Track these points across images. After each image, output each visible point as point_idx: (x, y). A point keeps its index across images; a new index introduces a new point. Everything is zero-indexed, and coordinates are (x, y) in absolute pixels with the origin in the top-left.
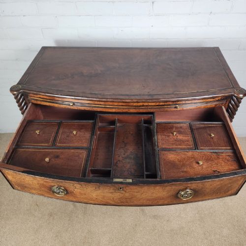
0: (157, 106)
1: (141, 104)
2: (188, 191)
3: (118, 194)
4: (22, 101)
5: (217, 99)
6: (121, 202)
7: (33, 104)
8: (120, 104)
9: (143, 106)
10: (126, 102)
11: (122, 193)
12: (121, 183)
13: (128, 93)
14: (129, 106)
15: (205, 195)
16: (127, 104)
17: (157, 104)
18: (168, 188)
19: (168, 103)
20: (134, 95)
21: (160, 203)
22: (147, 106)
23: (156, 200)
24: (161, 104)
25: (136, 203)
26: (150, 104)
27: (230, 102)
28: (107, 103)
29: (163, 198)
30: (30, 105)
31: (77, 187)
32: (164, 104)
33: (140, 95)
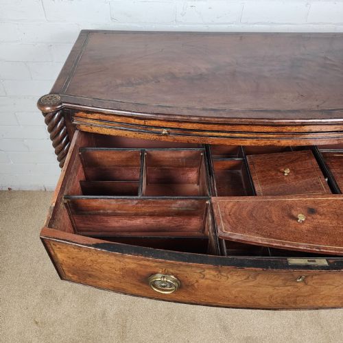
4: (61, 128)
7: (81, 132)
10: (277, 126)
30: (76, 135)
31: (207, 276)
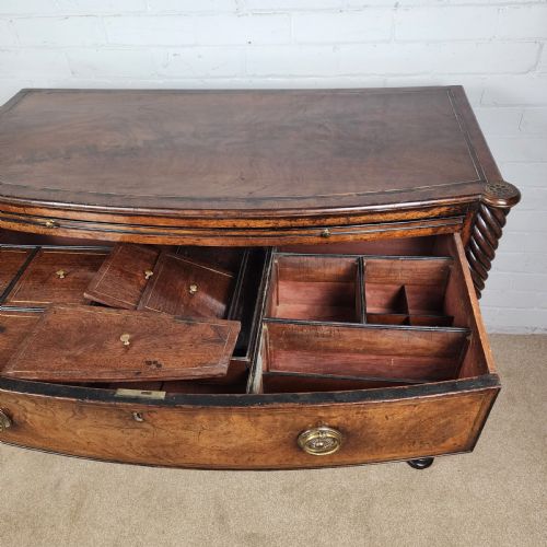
0: (273, 229)
1: (229, 223)
2: (322, 432)
3: (137, 431)
5: (436, 212)
6: (154, 456)
8: (174, 222)
9: (235, 228)
10: (187, 218)
11: (147, 431)
12: (136, 400)
13: (194, 194)
14: (196, 228)
15: (378, 447)
16: (192, 222)
17: (271, 224)
18: (265, 419)
19: (301, 222)
20: (210, 200)
21: (256, 464)
22: (244, 229)
23: (243, 453)
24: (282, 223)
25: (191, 459)
26: (252, 224)
27: (476, 222)
28: (138, 220)
29: (262, 451)
32: (288, 223)
33: (227, 199)
